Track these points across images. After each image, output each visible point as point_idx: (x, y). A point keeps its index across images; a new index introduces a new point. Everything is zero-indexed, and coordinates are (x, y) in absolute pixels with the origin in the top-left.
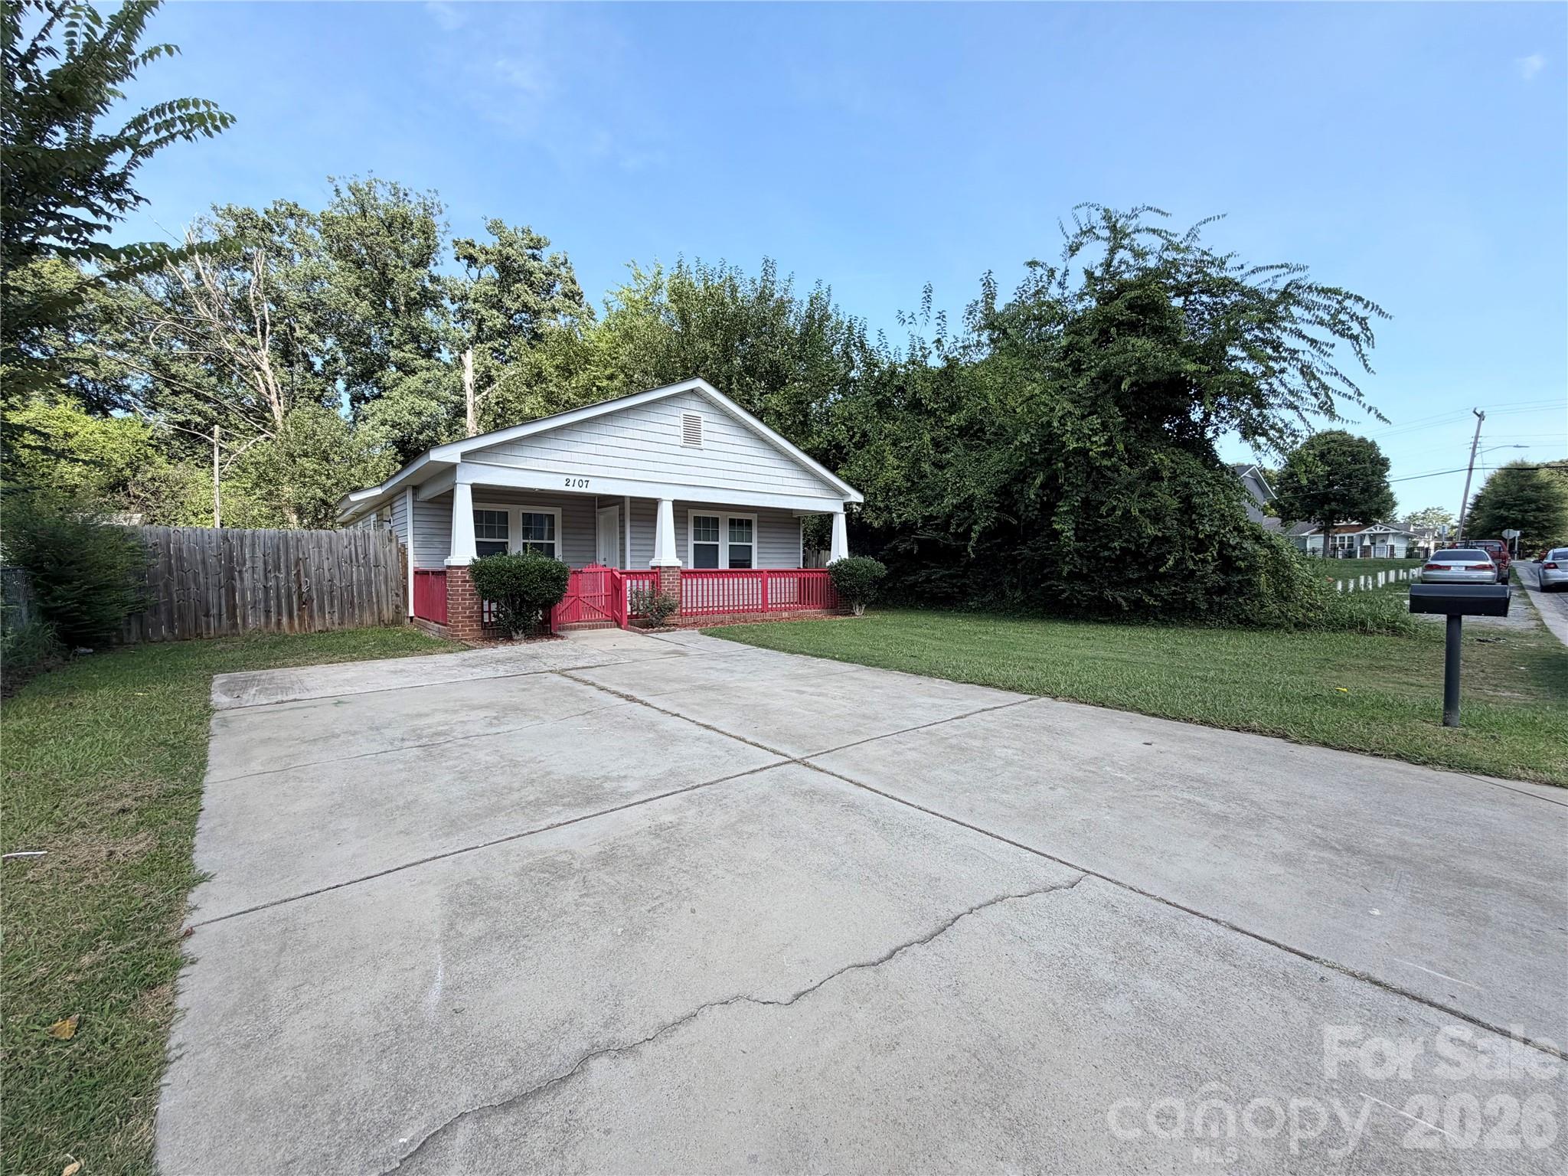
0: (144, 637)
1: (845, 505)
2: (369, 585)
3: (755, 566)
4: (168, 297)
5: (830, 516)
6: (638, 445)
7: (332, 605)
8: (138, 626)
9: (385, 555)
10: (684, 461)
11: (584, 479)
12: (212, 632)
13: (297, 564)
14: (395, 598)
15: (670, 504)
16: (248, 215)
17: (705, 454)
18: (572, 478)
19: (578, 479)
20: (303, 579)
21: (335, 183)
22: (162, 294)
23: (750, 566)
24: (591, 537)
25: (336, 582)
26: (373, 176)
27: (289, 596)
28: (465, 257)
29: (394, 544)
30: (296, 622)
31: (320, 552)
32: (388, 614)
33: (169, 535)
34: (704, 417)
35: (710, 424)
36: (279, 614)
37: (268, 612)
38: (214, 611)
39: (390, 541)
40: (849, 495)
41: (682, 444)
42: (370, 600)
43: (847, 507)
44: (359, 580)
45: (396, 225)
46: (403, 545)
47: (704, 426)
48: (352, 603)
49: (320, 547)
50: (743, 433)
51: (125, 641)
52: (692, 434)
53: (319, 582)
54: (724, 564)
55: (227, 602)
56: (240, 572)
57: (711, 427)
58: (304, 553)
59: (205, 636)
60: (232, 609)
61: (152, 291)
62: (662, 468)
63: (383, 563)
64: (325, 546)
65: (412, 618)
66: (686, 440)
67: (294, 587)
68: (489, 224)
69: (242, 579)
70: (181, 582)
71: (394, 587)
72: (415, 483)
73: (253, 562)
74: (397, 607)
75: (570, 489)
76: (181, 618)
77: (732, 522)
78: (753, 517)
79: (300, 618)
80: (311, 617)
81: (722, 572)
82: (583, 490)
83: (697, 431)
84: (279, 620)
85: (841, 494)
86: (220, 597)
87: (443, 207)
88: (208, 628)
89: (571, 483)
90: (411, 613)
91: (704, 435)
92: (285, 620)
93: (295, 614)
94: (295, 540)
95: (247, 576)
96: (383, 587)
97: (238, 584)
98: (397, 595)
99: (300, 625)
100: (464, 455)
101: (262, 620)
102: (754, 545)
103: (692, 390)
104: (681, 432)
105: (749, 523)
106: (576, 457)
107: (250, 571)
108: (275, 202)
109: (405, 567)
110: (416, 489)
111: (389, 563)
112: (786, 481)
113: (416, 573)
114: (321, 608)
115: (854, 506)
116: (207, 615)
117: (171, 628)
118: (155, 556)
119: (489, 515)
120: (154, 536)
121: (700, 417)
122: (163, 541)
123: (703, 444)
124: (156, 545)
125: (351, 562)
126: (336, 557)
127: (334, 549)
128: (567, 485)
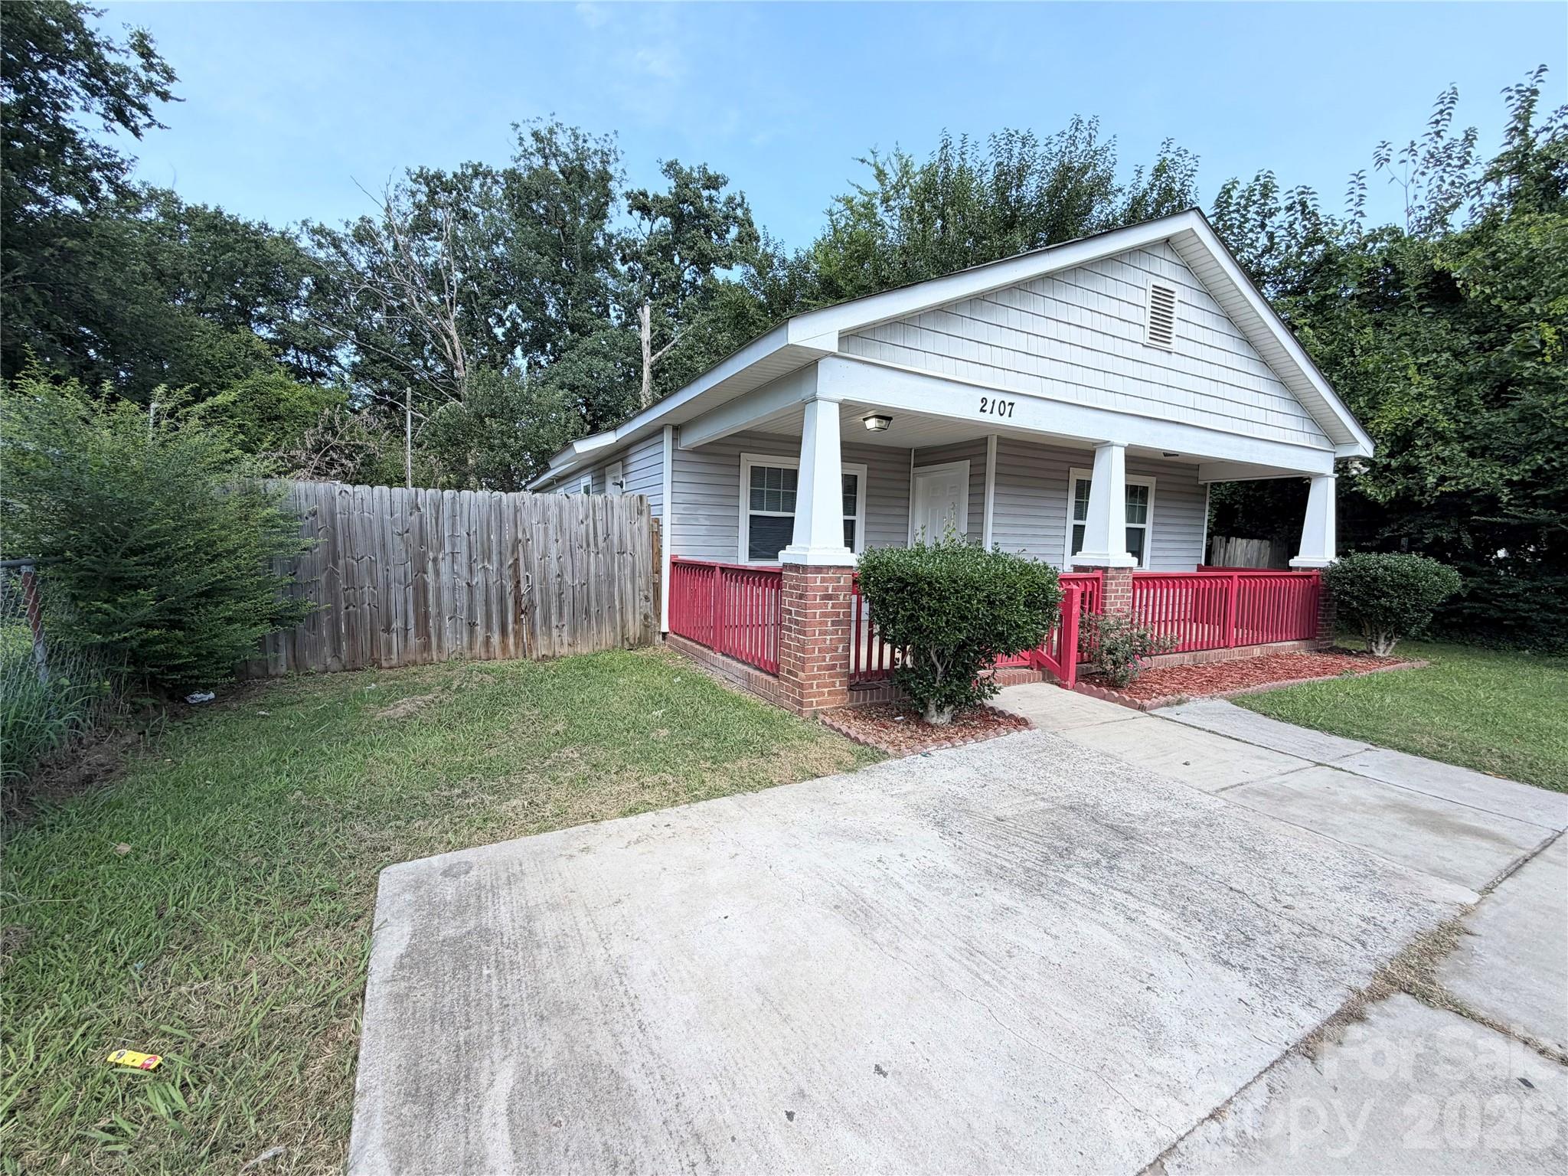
0: (297, 663)
1: (1338, 461)
2: (611, 584)
4: (368, 267)
6: (1088, 338)
7: (561, 615)
8: (290, 646)
9: (632, 537)
10: (1145, 372)
11: (1008, 399)
12: (394, 656)
13: (515, 549)
14: (643, 603)
16: (438, 176)
17: (1174, 361)
18: (990, 397)
19: (999, 397)
20: (523, 574)
21: (519, 130)
22: (364, 265)
24: (902, 511)
25: (568, 578)
26: (556, 119)
27: (502, 599)
28: (638, 209)
29: (644, 519)
30: (511, 640)
31: (546, 529)
32: (634, 629)
33: (333, 499)
34: (1179, 293)
35: (1187, 307)
36: (488, 627)
37: (472, 625)
38: (397, 624)
39: (640, 513)
40: (1356, 443)
41: (1147, 341)
42: (611, 607)
43: (1342, 466)
44: (597, 576)
45: (576, 175)
46: (657, 521)
47: (1179, 311)
48: (587, 612)
49: (545, 521)
51: (272, 671)
52: (1161, 323)
53: (544, 578)
55: (416, 611)
56: (435, 560)
57: (1188, 312)
58: (524, 531)
59: (384, 664)
60: (423, 619)
61: (355, 262)
62: (1116, 383)
63: (629, 548)
64: (554, 521)
65: (664, 634)
66: (1152, 335)
67: (509, 586)
68: (665, 167)
69: (437, 573)
70: (350, 575)
71: (644, 587)
72: (677, 422)
73: (454, 546)
74: (646, 617)
75: (986, 418)
76: (352, 634)
78: (1151, 482)
79: (517, 634)
80: (533, 634)
82: (1005, 421)
83: (1168, 318)
84: (488, 638)
85: (1337, 442)
86: (406, 601)
87: (619, 154)
88: (389, 651)
89: (988, 408)
90: (665, 627)
91: (1177, 327)
92: (496, 639)
93: (510, 627)
94: (512, 510)
95: (444, 567)
96: (629, 586)
97: (430, 578)
98: (647, 598)
99: (516, 645)
101: (465, 639)
102: (1148, 527)
103: (1167, 241)
105: (1144, 492)
107: (449, 559)
108: (462, 165)
109: (658, 554)
110: (678, 430)
111: (638, 548)
112: (1273, 418)
113: (674, 564)
114: (546, 619)
116: (388, 630)
117: (336, 652)
118: (313, 532)
119: (775, 472)
120: (311, 499)
121: (1172, 292)
122: (324, 508)
123: (1176, 344)
124: (314, 514)
125: (588, 545)
126: (568, 538)
127: (566, 525)
128: (982, 410)
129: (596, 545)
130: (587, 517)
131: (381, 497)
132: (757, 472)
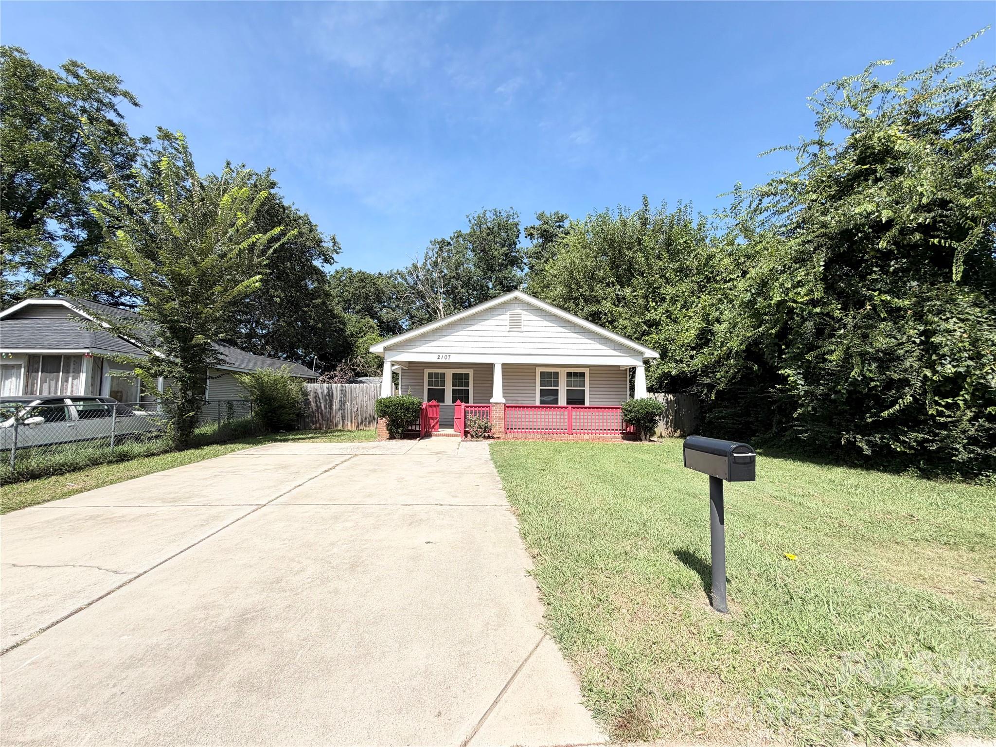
1: (642, 359)
3: (587, 404)
5: (633, 370)
6: (481, 333)
7: (366, 418)
10: (509, 340)
11: (448, 355)
12: (325, 427)
13: (354, 399)
15: (500, 366)
17: (524, 334)
19: (444, 355)
20: (355, 406)
23: (584, 404)
24: (490, 385)
25: (368, 407)
27: (351, 413)
30: (353, 425)
31: (363, 394)
33: (314, 387)
35: (527, 317)
36: (348, 421)
37: (343, 420)
38: (326, 418)
40: (645, 353)
41: (508, 330)
43: (645, 361)
47: (524, 318)
49: (362, 391)
50: (554, 319)
51: (300, 428)
52: (515, 324)
53: (361, 408)
54: (562, 401)
55: (330, 415)
56: (335, 402)
57: (528, 318)
58: (356, 395)
59: (322, 429)
60: (332, 418)
62: (495, 345)
64: (365, 391)
66: (511, 328)
67: (353, 409)
69: (336, 405)
70: (317, 406)
73: (340, 398)
76: (316, 420)
77: (569, 375)
78: (587, 371)
79: (355, 423)
80: (358, 423)
81: (562, 407)
82: (447, 361)
83: (519, 321)
84: (347, 424)
85: (641, 353)
88: (323, 425)
89: (441, 358)
91: (523, 323)
92: (349, 424)
93: (353, 421)
94: (354, 389)
97: (334, 407)
100: (385, 349)
101: (342, 423)
102: (587, 389)
103: (514, 299)
104: (507, 323)
105: (583, 375)
106: (446, 344)
107: (339, 402)
114: (362, 419)
115: (650, 361)
116: (324, 420)
117: (313, 424)
118: (309, 395)
119: (437, 374)
121: (521, 313)
123: (523, 329)
128: (438, 359)
132: (430, 374)
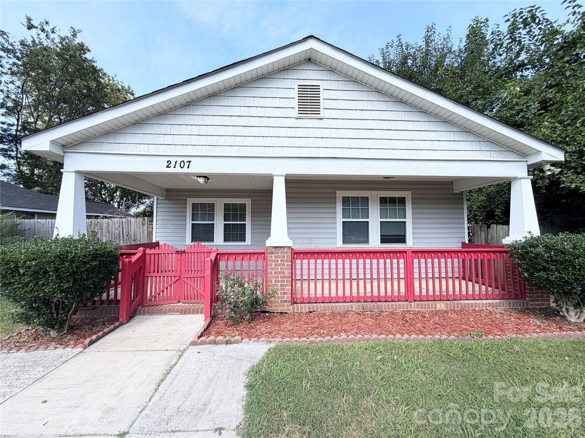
6: (246, 121)
9: (140, 234)
10: (300, 132)
11: (186, 160)
15: (283, 179)
17: (326, 123)
18: (173, 160)
19: (179, 160)
29: (146, 227)
31: (102, 232)
34: (323, 85)
35: (332, 92)
39: (143, 224)
40: (539, 152)
41: (298, 115)
46: (152, 227)
47: (323, 94)
49: (101, 229)
50: (375, 96)
52: (309, 104)
57: (333, 94)
62: (273, 142)
64: (105, 229)
66: (301, 112)
75: (171, 170)
82: (185, 170)
83: (316, 100)
85: (525, 152)
89: (172, 165)
91: (323, 104)
103: (308, 60)
104: (295, 103)
106: (177, 140)
109: (152, 240)
111: (142, 238)
115: (548, 167)
119: (203, 206)
120: (29, 224)
121: (319, 86)
122: (32, 227)
123: (323, 113)
124: (29, 229)
125: (120, 237)
126: (111, 235)
127: (110, 230)
128: (168, 167)
129: (123, 237)
130: (119, 227)
131: (49, 223)
132: (195, 207)
